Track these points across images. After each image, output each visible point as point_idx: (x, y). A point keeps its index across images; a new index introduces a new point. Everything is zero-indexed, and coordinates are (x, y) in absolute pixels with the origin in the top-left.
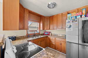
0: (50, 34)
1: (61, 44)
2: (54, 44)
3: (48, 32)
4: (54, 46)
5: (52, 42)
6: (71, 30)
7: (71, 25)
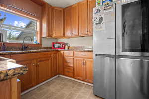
0: (66, 46)
1: (85, 64)
2: (72, 65)
3: (60, 43)
4: (72, 71)
5: (66, 62)
6: (101, 28)
7: (102, 18)
